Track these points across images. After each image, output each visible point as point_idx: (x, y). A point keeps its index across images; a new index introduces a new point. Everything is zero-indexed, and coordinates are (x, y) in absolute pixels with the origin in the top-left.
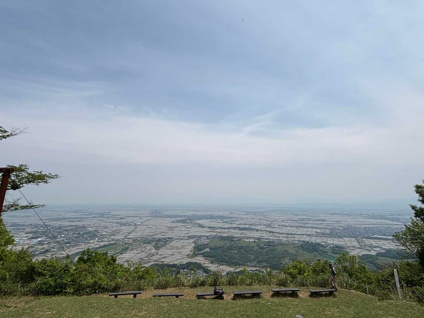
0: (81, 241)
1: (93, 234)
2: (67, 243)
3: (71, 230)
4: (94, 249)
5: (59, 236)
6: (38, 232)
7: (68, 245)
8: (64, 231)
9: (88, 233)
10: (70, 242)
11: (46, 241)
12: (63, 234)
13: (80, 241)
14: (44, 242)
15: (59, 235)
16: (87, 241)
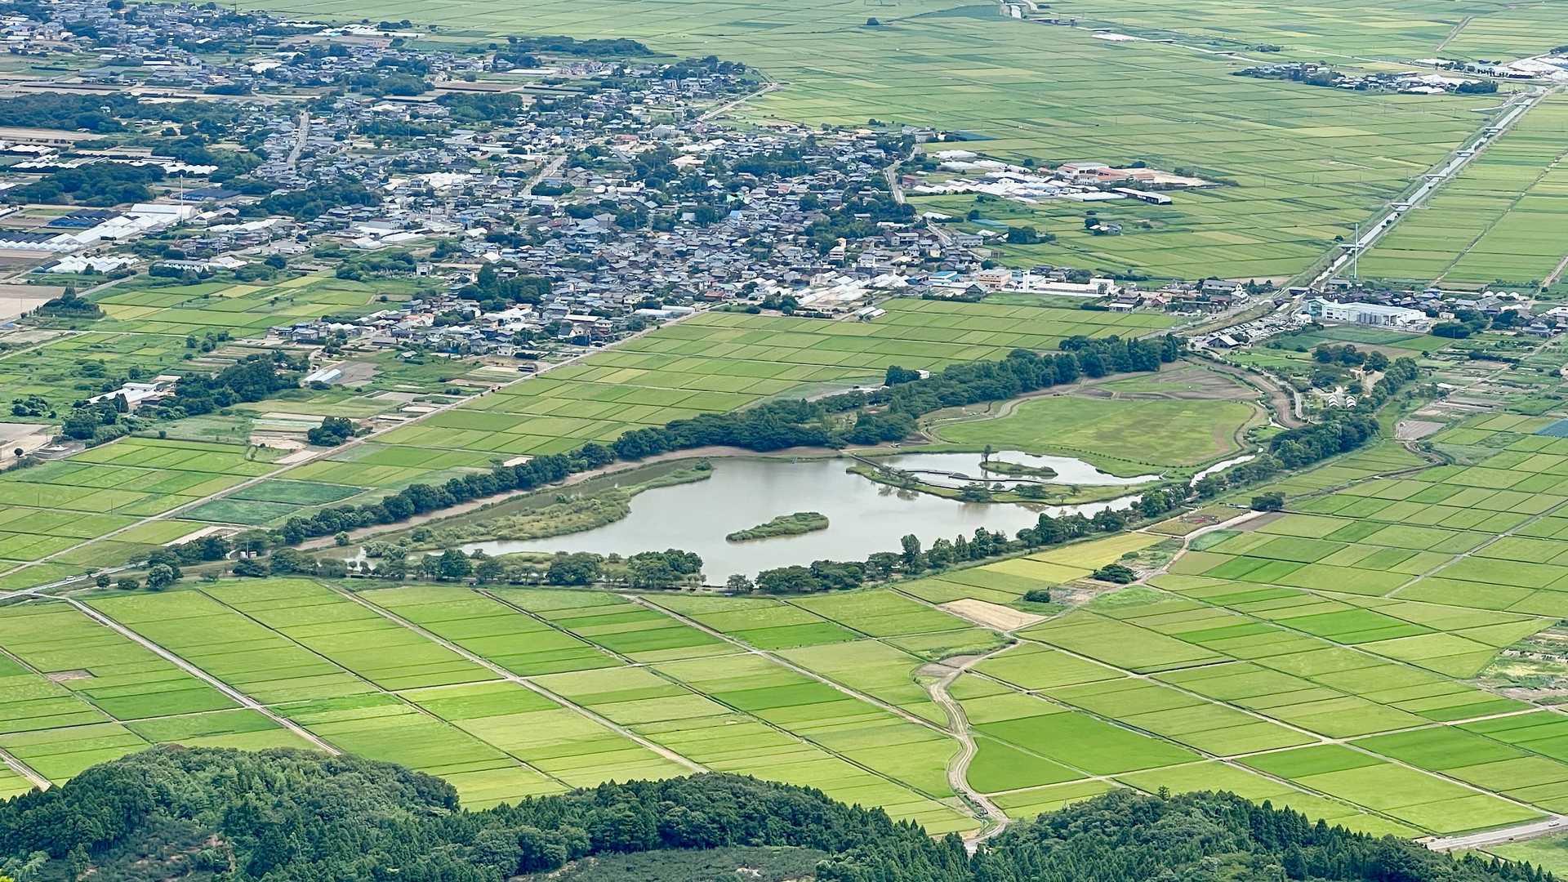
0: (694, 270)
1: (858, 187)
2: (516, 294)
3: (549, 112)
4: (869, 409)
5: (394, 183)
6: (122, 103)
7: (517, 317)
8: (462, 121)
9: (785, 174)
10: (546, 286)
11: (238, 243)
12: (445, 158)
13: (680, 275)
14: (217, 252)
15: (401, 167)
16: (771, 287)
